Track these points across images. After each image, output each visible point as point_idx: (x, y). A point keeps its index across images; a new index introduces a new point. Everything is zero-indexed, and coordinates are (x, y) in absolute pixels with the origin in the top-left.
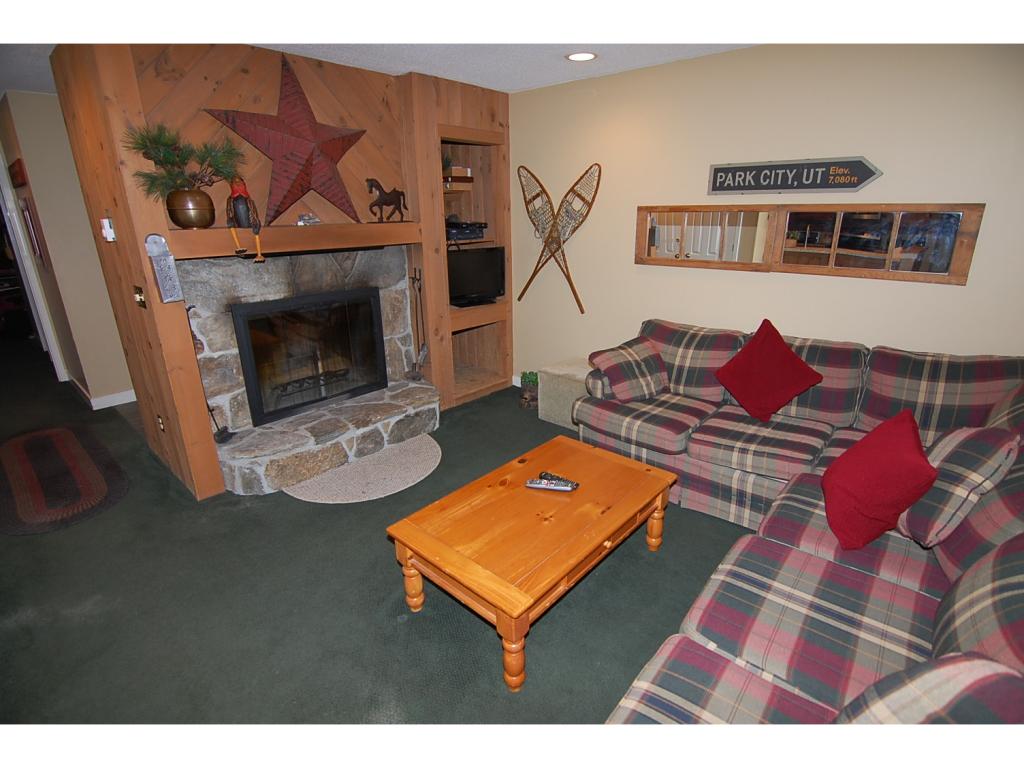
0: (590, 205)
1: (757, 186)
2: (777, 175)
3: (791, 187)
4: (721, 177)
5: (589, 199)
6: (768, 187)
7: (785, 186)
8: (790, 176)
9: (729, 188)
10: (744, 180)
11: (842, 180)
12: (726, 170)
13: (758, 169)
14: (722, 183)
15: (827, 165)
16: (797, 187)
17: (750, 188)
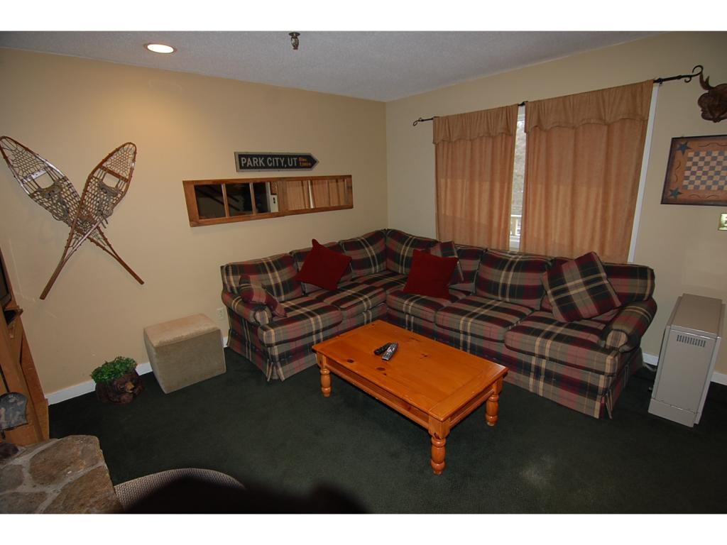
0: (127, 181)
1: (266, 167)
2: (275, 160)
3: (283, 167)
4: (244, 160)
5: (126, 175)
6: (272, 167)
7: (280, 167)
8: (282, 161)
9: (250, 167)
10: (258, 163)
11: (305, 164)
12: (247, 156)
13: (265, 156)
14: (245, 164)
15: (298, 156)
16: (287, 168)
17: (262, 167)
